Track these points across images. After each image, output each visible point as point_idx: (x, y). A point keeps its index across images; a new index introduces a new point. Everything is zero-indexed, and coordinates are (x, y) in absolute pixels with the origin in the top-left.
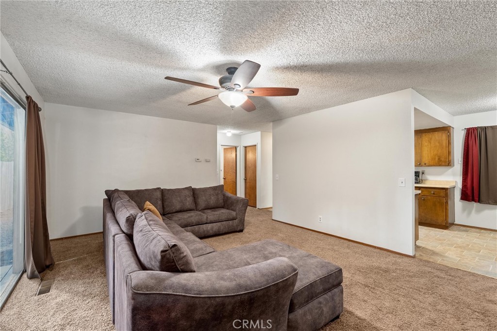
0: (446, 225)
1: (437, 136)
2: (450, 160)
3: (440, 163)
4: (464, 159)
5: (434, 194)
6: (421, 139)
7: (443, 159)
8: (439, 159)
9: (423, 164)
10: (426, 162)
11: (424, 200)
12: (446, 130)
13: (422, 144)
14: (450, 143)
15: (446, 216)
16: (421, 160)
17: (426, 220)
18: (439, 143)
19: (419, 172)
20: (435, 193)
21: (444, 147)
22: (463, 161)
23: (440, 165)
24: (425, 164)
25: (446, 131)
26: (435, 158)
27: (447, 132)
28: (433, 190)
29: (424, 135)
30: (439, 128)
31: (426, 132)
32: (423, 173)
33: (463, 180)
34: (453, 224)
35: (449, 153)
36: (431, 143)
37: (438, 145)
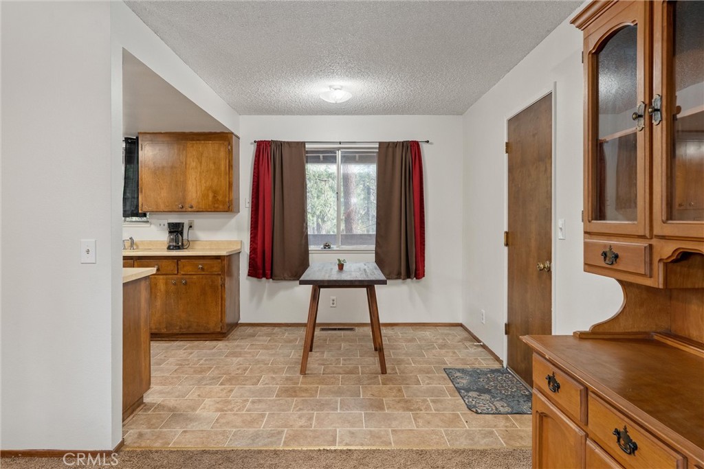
0: (223, 330)
1: (210, 148)
2: (232, 200)
3: (216, 205)
4: (252, 198)
5: (202, 269)
6: (185, 152)
7: (220, 198)
8: (214, 197)
9: (187, 206)
10: (194, 203)
11: (186, 283)
12: (224, 138)
13: (186, 164)
14: (232, 166)
15: (223, 312)
16: (184, 197)
17: (189, 327)
18: (214, 163)
19: (182, 224)
20: (205, 268)
21: (223, 174)
22: (252, 202)
23: (216, 210)
24: (192, 207)
25: (225, 141)
26: (208, 195)
27: (226, 143)
28: (202, 261)
29: (189, 143)
30: (215, 133)
31: (193, 140)
32: (191, 227)
33: (251, 238)
34: (236, 325)
35: (230, 185)
36: (201, 163)
37: (213, 168)
